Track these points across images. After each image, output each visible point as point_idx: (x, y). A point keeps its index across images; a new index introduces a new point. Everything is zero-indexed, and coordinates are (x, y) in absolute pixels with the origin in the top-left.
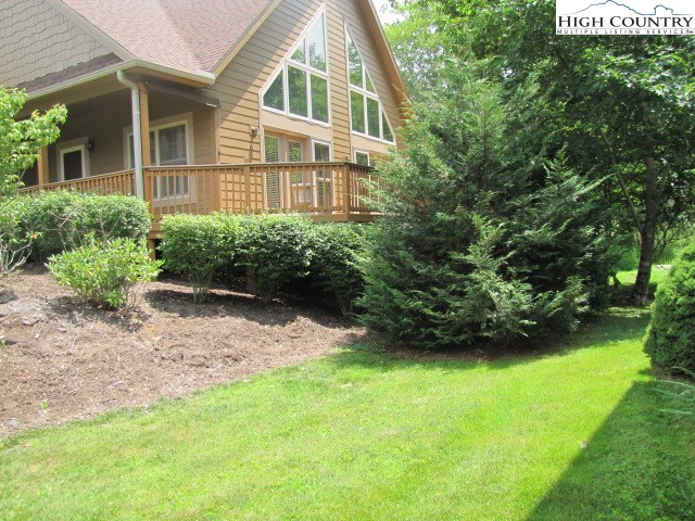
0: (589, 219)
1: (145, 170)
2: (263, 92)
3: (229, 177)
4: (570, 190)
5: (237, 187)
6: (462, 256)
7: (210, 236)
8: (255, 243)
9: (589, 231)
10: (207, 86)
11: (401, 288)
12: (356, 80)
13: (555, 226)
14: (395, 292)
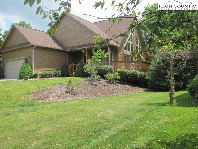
0: (183, 72)
1: (110, 62)
2: (124, 47)
3: (122, 63)
4: (181, 68)
5: (122, 65)
6: (165, 77)
7: (126, 73)
8: (132, 74)
9: (184, 74)
10: (118, 47)
11: (156, 81)
12: (137, 43)
13: (179, 73)
14: (155, 82)
